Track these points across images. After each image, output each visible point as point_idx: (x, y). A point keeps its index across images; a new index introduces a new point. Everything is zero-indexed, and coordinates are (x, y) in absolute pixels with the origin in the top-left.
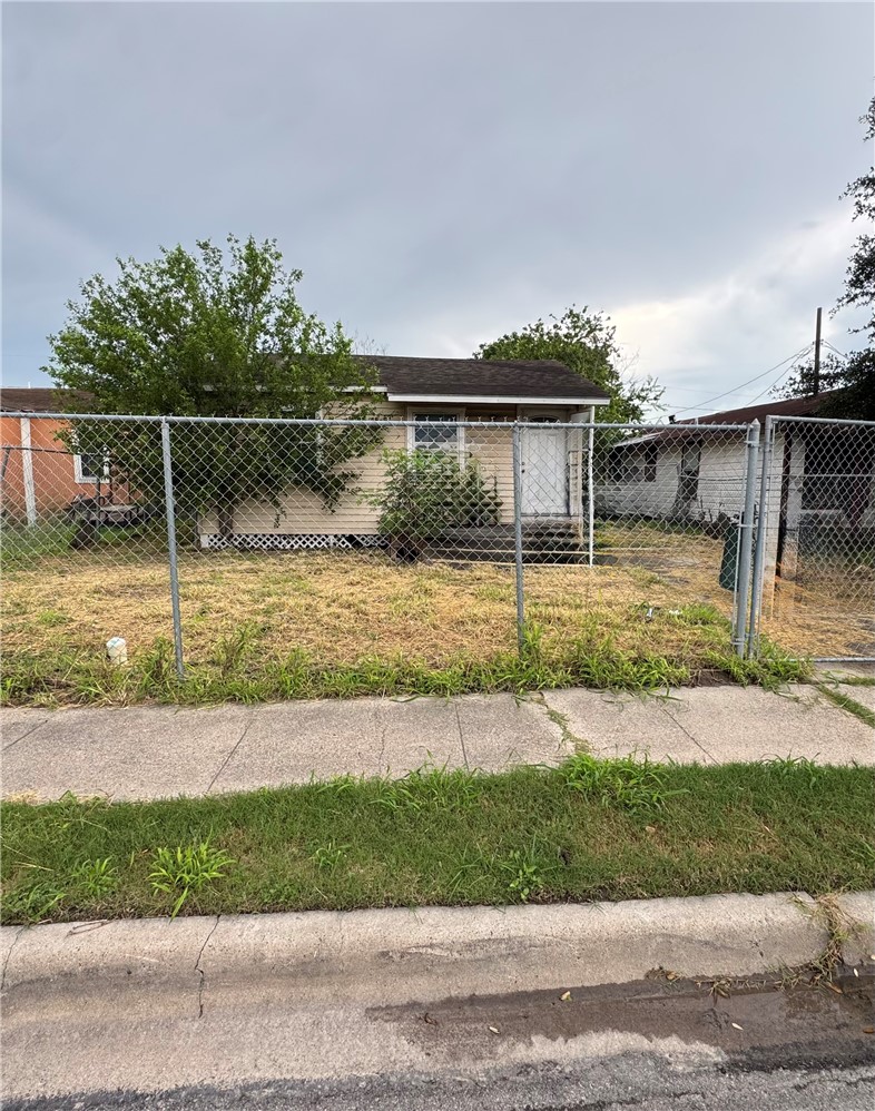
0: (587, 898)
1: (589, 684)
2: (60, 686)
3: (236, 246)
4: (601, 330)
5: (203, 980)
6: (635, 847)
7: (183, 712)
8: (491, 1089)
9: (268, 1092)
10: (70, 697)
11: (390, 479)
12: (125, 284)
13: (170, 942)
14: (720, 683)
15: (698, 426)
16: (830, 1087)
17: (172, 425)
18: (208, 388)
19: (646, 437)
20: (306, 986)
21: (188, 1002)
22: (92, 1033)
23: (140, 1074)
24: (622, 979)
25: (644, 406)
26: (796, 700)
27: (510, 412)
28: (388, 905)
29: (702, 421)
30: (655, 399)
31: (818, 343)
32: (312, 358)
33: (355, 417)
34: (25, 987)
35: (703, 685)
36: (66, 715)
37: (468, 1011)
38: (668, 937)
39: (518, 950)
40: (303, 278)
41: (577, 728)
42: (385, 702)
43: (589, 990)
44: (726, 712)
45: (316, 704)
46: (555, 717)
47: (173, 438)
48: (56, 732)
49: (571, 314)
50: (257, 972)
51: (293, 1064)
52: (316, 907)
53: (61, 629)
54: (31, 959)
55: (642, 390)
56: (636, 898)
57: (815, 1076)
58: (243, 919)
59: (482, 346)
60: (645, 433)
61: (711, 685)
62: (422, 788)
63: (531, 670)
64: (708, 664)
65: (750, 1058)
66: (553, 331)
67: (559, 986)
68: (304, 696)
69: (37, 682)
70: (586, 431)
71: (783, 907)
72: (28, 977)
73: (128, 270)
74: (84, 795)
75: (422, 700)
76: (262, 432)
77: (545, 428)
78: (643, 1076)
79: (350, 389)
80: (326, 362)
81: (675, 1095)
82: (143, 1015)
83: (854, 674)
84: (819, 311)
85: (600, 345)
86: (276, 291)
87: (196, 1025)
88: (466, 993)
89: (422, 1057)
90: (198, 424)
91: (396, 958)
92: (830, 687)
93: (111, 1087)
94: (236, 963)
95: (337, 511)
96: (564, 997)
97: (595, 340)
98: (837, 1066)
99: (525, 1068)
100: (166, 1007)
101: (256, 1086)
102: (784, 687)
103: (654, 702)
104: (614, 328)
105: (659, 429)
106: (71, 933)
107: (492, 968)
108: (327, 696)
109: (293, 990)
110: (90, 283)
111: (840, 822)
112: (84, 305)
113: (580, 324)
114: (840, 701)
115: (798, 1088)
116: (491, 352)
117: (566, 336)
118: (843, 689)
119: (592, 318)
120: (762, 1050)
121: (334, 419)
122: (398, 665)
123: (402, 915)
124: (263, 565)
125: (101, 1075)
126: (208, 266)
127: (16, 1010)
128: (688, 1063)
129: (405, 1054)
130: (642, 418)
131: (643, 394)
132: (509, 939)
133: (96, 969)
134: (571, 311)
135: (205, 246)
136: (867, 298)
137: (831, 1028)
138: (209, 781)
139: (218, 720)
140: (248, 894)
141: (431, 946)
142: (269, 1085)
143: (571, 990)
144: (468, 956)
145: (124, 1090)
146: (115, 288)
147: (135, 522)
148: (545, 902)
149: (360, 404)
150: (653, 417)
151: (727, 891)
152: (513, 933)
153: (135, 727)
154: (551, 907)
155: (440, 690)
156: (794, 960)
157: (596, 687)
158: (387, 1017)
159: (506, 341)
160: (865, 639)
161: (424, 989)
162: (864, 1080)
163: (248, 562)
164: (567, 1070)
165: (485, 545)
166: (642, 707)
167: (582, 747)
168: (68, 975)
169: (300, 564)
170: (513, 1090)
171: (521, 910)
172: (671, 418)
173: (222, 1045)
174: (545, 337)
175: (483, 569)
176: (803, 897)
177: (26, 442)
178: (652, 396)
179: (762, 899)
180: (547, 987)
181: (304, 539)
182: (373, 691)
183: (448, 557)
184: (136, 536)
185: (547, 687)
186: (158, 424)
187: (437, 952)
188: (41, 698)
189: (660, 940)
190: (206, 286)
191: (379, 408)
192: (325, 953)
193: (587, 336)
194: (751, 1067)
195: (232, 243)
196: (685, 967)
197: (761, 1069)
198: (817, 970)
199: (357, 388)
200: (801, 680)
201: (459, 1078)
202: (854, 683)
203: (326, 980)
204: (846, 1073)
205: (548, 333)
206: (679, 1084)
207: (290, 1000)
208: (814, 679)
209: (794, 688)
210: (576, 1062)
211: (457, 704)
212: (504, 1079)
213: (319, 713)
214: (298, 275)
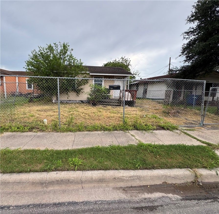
0: (150, 169)
1: (137, 129)
2: (37, 128)
3: (61, 44)
4: (128, 61)
5: (82, 182)
6: (156, 160)
7: (61, 133)
8: (141, 202)
9: (100, 202)
10: (39, 130)
11: (91, 90)
12: (40, 51)
13: (75, 175)
14: (162, 130)
15: (147, 80)
16: (203, 203)
17: (60, 79)
18: (55, 72)
19: (136, 82)
20: (101, 183)
21: (80, 186)
22: (64, 191)
23: (75, 199)
24: (158, 184)
25: (136, 76)
26: (177, 133)
27: (113, 77)
28: (113, 169)
29: (147, 79)
30: (138, 75)
31: (170, 64)
32: (76, 66)
33: (83, 77)
34: (50, 183)
35: (158, 130)
36: (39, 134)
37: (131, 189)
38: (166, 176)
39: (139, 178)
40: (73, 50)
41: (137, 137)
42: (99, 132)
43: (152, 185)
44: (164, 135)
45: (86, 132)
46: (132, 135)
47: (60, 81)
48: (39, 137)
49: (122, 58)
50: (92, 181)
51: (103, 197)
52: (100, 169)
53: (33, 117)
54: (51, 178)
55: (136, 73)
56: (159, 169)
57: (199, 201)
58: (88, 171)
59: (104, 64)
60: (136, 81)
61: (160, 130)
62: (113, 148)
63: (126, 127)
64: (159, 126)
65: (186, 198)
66: (118, 61)
67: (147, 185)
68: (84, 131)
69: (33, 127)
70: (128, 81)
71: (186, 171)
72: (50, 181)
73: (40, 48)
74: (50, 149)
75: (106, 132)
76: (66, 80)
77: (120, 80)
78: (167, 200)
79: (83, 72)
80: (78, 67)
81: (175, 204)
82: (72, 188)
83: (187, 128)
84: (170, 58)
85: (127, 64)
86: (68, 53)
87: (82, 190)
88: (130, 186)
89: (126, 197)
90: (54, 78)
91: (117, 179)
92: (183, 131)
93: (71, 201)
94: (88, 179)
95: (79, 96)
96: (148, 186)
97: (127, 63)
98: (203, 200)
99: (145, 199)
100: (76, 187)
101: (97, 201)
102: (174, 130)
103: (150, 133)
104: (130, 61)
105: (139, 81)
106: (57, 173)
107: (134, 181)
108: (88, 131)
109: (98, 184)
110: (33, 51)
111: (193, 156)
112: (32, 55)
113: (124, 60)
114: (185, 133)
115: (197, 203)
116: (106, 65)
117: (121, 62)
118: (185, 131)
119: (126, 59)
120: (188, 196)
121: (79, 78)
122: (101, 125)
123: (116, 171)
124: (66, 106)
125: (68, 199)
126: (55, 48)
127: (49, 187)
128: (175, 198)
129: (122, 196)
130: (135, 78)
131: (136, 74)
132: (137, 176)
133: (63, 180)
134: (122, 57)
135: (55, 44)
136: (183, 56)
137: (199, 193)
138: (72, 146)
139: (69, 135)
140: (88, 167)
141: (123, 177)
142: (100, 201)
143: (149, 185)
144: (130, 179)
145: (74, 201)
146: (37, 52)
147: (39, 97)
148: (142, 169)
149: (84, 75)
150: (137, 78)
151: (175, 168)
152: (138, 175)
153: (53, 136)
154: (143, 170)
155: (110, 130)
156: (189, 180)
157: (138, 130)
158: (117, 190)
159: (109, 63)
160: (187, 122)
161: (122, 185)
162: (208, 202)
163: (63, 105)
164: (153, 199)
165: (109, 103)
166: (148, 134)
167: (139, 141)
168: (58, 181)
169: (73, 105)
170: (145, 202)
171: (138, 171)
172: (141, 79)
173: (88, 194)
174: (117, 62)
175: (109, 107)
176: (189, 169)
177: (17, 81)
178: (137, 74)
179: (182, 169)
180: (145, 185)
181: (74, 101)
182: (96, 130)
183: (101, 105)
184: (40, 100)
185: (130, 130)
186: (57, 79)
187: (124, 178)
188: (34, 130)
189: (165, 176)
190: (55, 52)
191: (88, 76)
192: (104, 178)
193: (125, 62)
194: (187, 200)
195: (60, 43)
196: (170, 182)
197: (189, 200)
198: (194, 183)
199: (84, 72)
200: (177, 129)
201: (134, 200)
202: (187, 130)
203: (104, 182)
204: (205, 201)
205: (118, 62)
206: (175, 202)
207: (98, 186)
208: (179, 129)
209: (176, 131)
210: (154, 198)
211: (113, 133)
212: (142, 201)
213: (87, 134)
214: (72, 50)
